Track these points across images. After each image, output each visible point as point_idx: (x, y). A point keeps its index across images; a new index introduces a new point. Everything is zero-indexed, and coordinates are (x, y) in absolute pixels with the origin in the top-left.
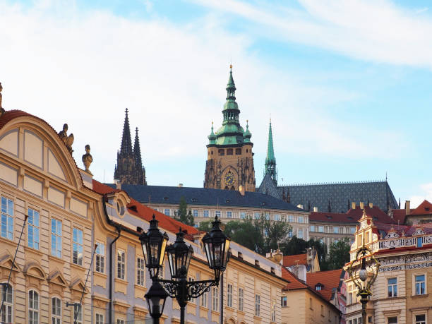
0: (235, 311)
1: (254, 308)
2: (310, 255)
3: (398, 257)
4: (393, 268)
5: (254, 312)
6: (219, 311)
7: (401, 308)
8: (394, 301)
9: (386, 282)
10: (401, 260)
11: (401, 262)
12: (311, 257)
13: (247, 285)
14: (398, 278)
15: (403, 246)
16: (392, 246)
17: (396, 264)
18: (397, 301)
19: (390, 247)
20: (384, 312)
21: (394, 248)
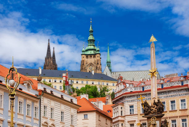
0: (49, 118)
1: (61, 118)
2: (107, 97)
3: (134, 96)
4: (132, 101)
5: (60, 120)
6: (38, 118)
7: (135, 119)
8: (133, 116)
9: (129, 107)
10: (135, 97)
11: (135, 98)
12: (108, 98)
13: (56, 106)
14: (134, 105)
15: (136, 91)
16: (131, 90)
17: (133, 99)
18: (134, 116)
19: (130, 91)
20: (128, 122)
21: (132, 92)
